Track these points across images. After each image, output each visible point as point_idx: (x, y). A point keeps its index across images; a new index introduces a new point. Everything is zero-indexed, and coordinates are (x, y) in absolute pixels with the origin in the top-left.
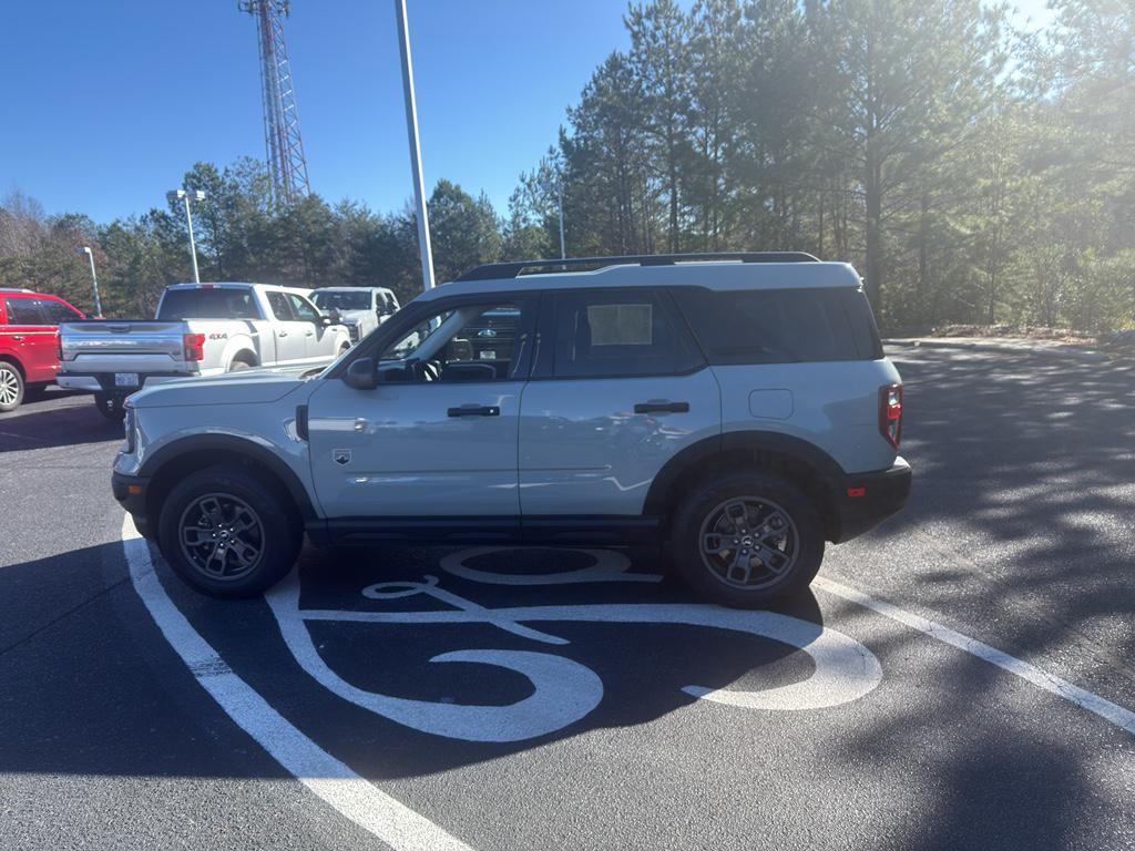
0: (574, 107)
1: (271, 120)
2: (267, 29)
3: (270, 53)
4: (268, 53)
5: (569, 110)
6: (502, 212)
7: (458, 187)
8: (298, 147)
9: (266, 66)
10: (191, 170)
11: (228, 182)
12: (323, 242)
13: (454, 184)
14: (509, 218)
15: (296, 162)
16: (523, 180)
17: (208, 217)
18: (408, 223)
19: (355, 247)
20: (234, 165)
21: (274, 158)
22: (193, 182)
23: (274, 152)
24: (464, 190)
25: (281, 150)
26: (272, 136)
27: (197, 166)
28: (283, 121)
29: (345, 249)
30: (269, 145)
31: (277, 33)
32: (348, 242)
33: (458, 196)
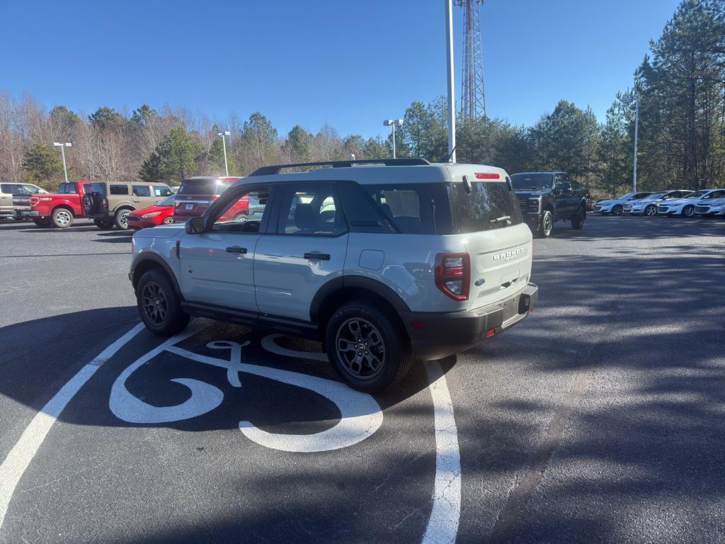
0: (656, 41)
1: (466, 71)
2: (469, 14)
3: (470, 28)
4: (469, 28)
5: (652, 43)
6: (602, 120)
7: (572, 105)
8: (481, 87)
9: (467, 38)
10: (410, 106)
11: (429, 112)
12: (478, 147)
13: (570, 103)
14: (605, 123)
15: (479, 96)
16: (619, 98)
17: (416, 134)
18: (534, 131)
19: (498, 149)
20: (433, 101)
21: (466, 94)
22: (410, 114)
23: (466, 91)
24: (576, 106)
25: (470, 89)
26: (466, 81)
27: (413, 104)
28: (473, 70)
29: (491, 150)
30: (464, 87)
31: (475, 15)
32: (493, 146)
33: (572, 111)
